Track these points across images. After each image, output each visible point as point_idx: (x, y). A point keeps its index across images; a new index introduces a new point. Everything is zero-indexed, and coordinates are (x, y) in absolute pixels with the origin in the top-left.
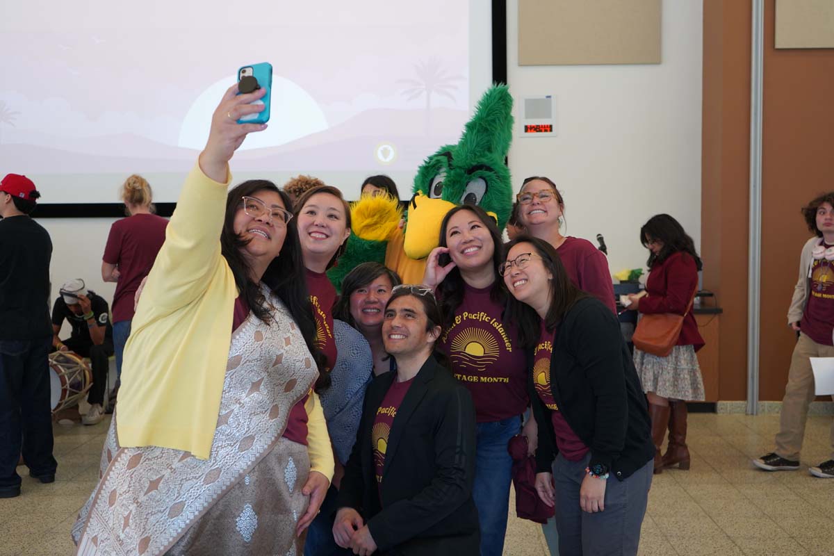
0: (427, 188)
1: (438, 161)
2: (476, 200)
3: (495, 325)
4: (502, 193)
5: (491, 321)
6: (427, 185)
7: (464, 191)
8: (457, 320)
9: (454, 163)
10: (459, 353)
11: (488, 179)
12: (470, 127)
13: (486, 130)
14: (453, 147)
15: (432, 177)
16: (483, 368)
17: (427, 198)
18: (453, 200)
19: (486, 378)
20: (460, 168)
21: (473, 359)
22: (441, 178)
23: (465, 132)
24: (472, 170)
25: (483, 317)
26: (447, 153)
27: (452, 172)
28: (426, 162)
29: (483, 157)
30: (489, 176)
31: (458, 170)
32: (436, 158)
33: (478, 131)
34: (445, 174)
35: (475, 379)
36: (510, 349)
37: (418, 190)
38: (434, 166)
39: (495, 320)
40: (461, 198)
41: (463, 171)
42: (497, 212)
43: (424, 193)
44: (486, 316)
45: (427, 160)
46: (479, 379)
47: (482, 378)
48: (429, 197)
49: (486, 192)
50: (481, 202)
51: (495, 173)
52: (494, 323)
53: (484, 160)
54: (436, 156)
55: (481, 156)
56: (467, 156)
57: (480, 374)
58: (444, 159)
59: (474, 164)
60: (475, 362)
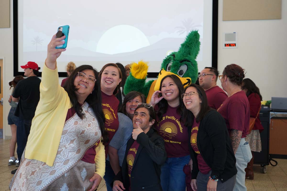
0: (166, 68)
1: (170, 58)
2: (183, 72)
3: (177, 122)
4: (193, 70)
5: (176, 120)
6: (165, 66)
7: (179, 69)
8: (163, 118)
9: (175, 59)
10: (162, 131)
11: (188, 65)
12: (183, 45)
13: (188, 46)
14: (176, 52)
15: (168, 63)
16: (171, 138)
17: (165, 71)
18: (174, 72)
19: (172, 141)
20: (178, 60)
21: (168, 134)
22: (170, 64)
23: (180, 47)
24: (183, 61)
25: (173, 118)
26: (173, 55)
27: (175, 62)
28: (166, 58)
29: (187, 57)
30: (189, 64)
31: (177, 61)
32: (169, 57)
33: (185, 47)
34: (172, 63)
35: (168, 141)
36: (182, 132)
37: (162, 68)
38: (168, 59)
39: (177, 120)
40: (177, 72)
41: (179, 62)
42: (191, 78)
43: (164, 69)
44: (174, 118)
45: (167, 57)
46: (170, 141)
47: (171, 141)
48: (166, 71)
49: (187, 69)
50: (185, 74)
51: (191, 63)
52: (177, 121)
53: (187, 58)
54: (170, 56)
55: (186, 56)
56: (180, 56)
57: (170, 140)
58: (172, 57)
59: (183, 59)
60: (168, 135)
